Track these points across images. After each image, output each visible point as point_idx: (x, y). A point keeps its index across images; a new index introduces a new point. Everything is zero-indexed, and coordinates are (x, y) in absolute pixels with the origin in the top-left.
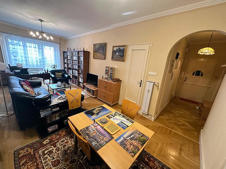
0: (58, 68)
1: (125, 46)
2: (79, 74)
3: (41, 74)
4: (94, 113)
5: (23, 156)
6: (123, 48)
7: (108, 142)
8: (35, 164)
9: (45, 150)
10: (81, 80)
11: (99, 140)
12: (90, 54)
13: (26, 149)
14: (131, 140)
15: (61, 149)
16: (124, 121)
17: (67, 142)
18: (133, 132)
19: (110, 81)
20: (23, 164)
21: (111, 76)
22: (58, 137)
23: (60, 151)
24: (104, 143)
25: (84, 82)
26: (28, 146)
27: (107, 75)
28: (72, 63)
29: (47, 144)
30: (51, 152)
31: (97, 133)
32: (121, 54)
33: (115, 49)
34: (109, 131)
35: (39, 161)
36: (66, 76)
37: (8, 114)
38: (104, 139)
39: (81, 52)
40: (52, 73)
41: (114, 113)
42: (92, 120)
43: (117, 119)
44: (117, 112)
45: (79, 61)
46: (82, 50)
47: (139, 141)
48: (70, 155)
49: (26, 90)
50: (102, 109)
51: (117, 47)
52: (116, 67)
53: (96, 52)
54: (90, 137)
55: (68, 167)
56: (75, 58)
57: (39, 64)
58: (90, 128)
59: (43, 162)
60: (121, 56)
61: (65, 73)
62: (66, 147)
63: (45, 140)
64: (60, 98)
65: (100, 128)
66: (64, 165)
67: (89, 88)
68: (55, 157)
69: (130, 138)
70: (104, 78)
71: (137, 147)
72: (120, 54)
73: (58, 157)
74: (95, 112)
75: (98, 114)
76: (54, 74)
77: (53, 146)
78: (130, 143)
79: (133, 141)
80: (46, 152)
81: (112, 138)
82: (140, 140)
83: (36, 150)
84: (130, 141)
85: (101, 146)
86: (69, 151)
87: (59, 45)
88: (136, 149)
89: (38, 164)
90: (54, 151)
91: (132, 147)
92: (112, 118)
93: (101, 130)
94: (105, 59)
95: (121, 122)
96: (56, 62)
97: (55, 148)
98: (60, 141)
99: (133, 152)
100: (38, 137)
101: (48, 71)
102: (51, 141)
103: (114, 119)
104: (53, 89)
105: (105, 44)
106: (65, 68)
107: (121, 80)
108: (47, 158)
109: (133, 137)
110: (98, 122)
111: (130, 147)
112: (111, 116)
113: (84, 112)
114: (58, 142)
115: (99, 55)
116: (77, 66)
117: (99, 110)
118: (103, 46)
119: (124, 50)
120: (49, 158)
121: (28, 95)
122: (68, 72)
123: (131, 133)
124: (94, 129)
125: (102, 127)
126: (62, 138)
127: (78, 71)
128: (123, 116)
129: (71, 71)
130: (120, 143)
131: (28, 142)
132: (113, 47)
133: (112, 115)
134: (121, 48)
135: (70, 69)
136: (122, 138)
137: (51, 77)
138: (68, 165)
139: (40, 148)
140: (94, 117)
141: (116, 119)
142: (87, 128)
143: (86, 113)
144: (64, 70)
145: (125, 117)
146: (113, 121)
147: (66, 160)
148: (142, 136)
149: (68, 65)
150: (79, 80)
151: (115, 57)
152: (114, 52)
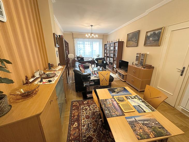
0: (101, 57)
1: (161, 29)
2: (114, 60)
3: (90, 61)
4: (115, 92)
5: (74, 105)
6: (159, 31)
7: (118, 116)
8: (78, 112)
9: (84, 107)
10: (115, 66)
11: (111, 111)
12: (124, 44)
13: (76, 102)
14: (143, 125)
15: (92, 110)
16: (143, 106)
17: (96, 108)
18: (149, 120)
19: (140, 67)
20: (74, 110)
21: (142, 62)
22: (92, 102)
23: (91, 111)
24: (115, 115)
25: (117, 67)
26: (77, 101)
27: (137, 61)
28: (110, 52)
29: (85, 104)
30: (86, 109)
31: (112, 106)
32: (156, 38)
33: (149, 34)
34: (122, 108)
35: (80, 111)
36: (105, 62)
37: (73, 82)
38: (116, 113)
39: (116, 43)
40: (96, 60)
41: (133, 96)
42: (112, 96)
43: (135, 102)
44: (138, 95)
45: (114, 51)
46: (118, 41)
47: (154, 131)
48: (96, 116)
49: (80, 70)
50: (123, 90)
51: (151, 32)
52: (148, 53)
53: (129, 40)
54: (105, 106)
55: (93, 123)
56: (112, 48)
57: (90, 54)
58: (108, 101)
59: (82, 113)
60: (155, 41)
61: (104, 60)
62: (95, 110)
63: (85, 101)
64: (96, 76)
65: (116, 103)
66: (91, 120)
67: (120, 72)
68: (88, 113)
69: (142, 122)
70: (134, 64)
71: (147, 134)
72: (154, 39)
73: (89, 114)
74: (116, 90)
75: (118, 93)
76: (97, 61)
77: (88, 107)
78: (140, 126)
79: (146, 128)
80: (84, 108)
81: (123, 115)
82: (156, 130)
83: (80, 105)
84: (141, 125)
85: (112, 116)
86: (96, 114)
87: (102, 40)
88: (145, 135)
89: (79, 113)
90: (88, 110)
91: (142, 131)
92: (130, 99)
93: (116, 105)
94: (137, 46)
95: (139, 106)
96: (99, 53)
97: (89, 108)
98: (92, 105)
99: (141, 136)
100: (82, 98)
101: (94, 59)
102: (88, 103)
103: (131, 101)
104: (95, 71)
105: (139, 32)
106: (105, 56)
107: (154, 67)
108: (84, 112)
109: (147, 124)
110: (116, 99)
111: (139, 130)
112: (129, 97)
113: (108, 89)
114: (91, 105)
115: (132, 43)
116: (113, 55)
117: (121, 90)
118: (136, 33)
119: (160, 33)
120: (85, 112)
121: (80, 72)
122: (107, 59)
123: (145, 119)
124: (111, 103)
125: (118, 103)
126: (94, 104)
127: (114, 59)
128: (143, 102)
129: (109, 59)
130: (130, 122)
131: (78, 99)
132: (147, 32)
133: (131, 97)
134: (157, 32)
135: (108, 57)
136: (133, 119)
137: (95, 62)
138: (93, 122)
139: (82, 104)
140: (114, 94)
141: (133, 101)
142: (106, 100)
143: (109, 90)
144: (104, 58)
145: (145, 103)
146: (130, 102)
147: (93, 118)
148: (159, 128)
149: (107, 54)
150: (113, 66)
151: (148, 42)
152: (147, 38)
